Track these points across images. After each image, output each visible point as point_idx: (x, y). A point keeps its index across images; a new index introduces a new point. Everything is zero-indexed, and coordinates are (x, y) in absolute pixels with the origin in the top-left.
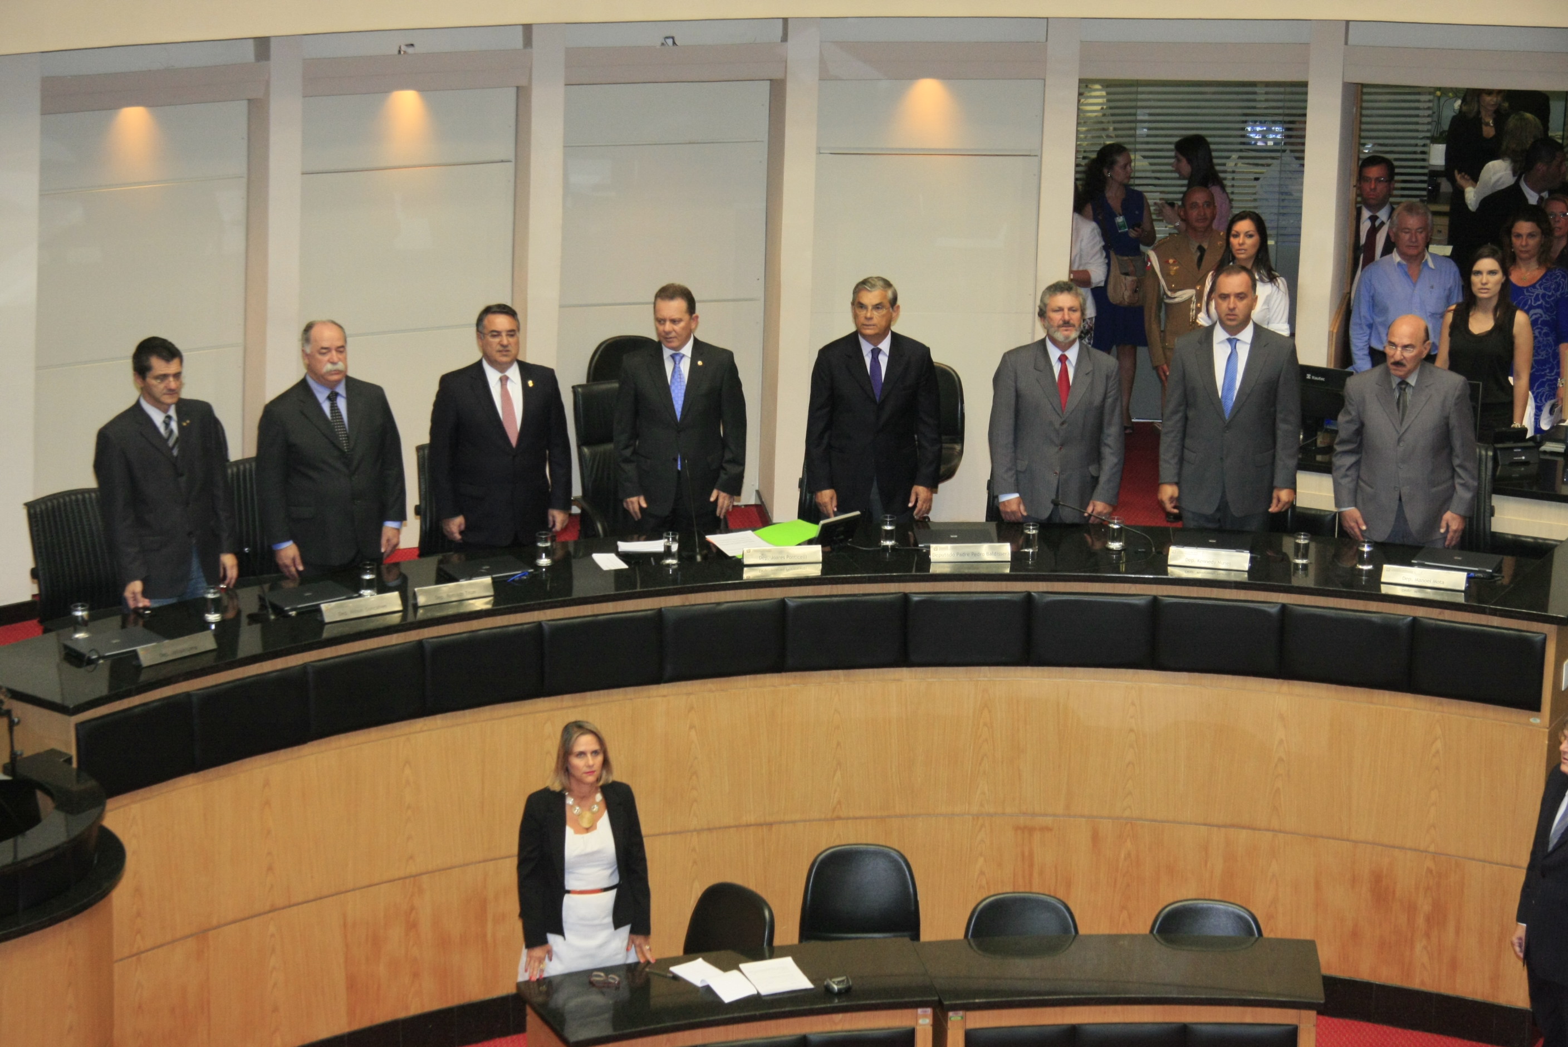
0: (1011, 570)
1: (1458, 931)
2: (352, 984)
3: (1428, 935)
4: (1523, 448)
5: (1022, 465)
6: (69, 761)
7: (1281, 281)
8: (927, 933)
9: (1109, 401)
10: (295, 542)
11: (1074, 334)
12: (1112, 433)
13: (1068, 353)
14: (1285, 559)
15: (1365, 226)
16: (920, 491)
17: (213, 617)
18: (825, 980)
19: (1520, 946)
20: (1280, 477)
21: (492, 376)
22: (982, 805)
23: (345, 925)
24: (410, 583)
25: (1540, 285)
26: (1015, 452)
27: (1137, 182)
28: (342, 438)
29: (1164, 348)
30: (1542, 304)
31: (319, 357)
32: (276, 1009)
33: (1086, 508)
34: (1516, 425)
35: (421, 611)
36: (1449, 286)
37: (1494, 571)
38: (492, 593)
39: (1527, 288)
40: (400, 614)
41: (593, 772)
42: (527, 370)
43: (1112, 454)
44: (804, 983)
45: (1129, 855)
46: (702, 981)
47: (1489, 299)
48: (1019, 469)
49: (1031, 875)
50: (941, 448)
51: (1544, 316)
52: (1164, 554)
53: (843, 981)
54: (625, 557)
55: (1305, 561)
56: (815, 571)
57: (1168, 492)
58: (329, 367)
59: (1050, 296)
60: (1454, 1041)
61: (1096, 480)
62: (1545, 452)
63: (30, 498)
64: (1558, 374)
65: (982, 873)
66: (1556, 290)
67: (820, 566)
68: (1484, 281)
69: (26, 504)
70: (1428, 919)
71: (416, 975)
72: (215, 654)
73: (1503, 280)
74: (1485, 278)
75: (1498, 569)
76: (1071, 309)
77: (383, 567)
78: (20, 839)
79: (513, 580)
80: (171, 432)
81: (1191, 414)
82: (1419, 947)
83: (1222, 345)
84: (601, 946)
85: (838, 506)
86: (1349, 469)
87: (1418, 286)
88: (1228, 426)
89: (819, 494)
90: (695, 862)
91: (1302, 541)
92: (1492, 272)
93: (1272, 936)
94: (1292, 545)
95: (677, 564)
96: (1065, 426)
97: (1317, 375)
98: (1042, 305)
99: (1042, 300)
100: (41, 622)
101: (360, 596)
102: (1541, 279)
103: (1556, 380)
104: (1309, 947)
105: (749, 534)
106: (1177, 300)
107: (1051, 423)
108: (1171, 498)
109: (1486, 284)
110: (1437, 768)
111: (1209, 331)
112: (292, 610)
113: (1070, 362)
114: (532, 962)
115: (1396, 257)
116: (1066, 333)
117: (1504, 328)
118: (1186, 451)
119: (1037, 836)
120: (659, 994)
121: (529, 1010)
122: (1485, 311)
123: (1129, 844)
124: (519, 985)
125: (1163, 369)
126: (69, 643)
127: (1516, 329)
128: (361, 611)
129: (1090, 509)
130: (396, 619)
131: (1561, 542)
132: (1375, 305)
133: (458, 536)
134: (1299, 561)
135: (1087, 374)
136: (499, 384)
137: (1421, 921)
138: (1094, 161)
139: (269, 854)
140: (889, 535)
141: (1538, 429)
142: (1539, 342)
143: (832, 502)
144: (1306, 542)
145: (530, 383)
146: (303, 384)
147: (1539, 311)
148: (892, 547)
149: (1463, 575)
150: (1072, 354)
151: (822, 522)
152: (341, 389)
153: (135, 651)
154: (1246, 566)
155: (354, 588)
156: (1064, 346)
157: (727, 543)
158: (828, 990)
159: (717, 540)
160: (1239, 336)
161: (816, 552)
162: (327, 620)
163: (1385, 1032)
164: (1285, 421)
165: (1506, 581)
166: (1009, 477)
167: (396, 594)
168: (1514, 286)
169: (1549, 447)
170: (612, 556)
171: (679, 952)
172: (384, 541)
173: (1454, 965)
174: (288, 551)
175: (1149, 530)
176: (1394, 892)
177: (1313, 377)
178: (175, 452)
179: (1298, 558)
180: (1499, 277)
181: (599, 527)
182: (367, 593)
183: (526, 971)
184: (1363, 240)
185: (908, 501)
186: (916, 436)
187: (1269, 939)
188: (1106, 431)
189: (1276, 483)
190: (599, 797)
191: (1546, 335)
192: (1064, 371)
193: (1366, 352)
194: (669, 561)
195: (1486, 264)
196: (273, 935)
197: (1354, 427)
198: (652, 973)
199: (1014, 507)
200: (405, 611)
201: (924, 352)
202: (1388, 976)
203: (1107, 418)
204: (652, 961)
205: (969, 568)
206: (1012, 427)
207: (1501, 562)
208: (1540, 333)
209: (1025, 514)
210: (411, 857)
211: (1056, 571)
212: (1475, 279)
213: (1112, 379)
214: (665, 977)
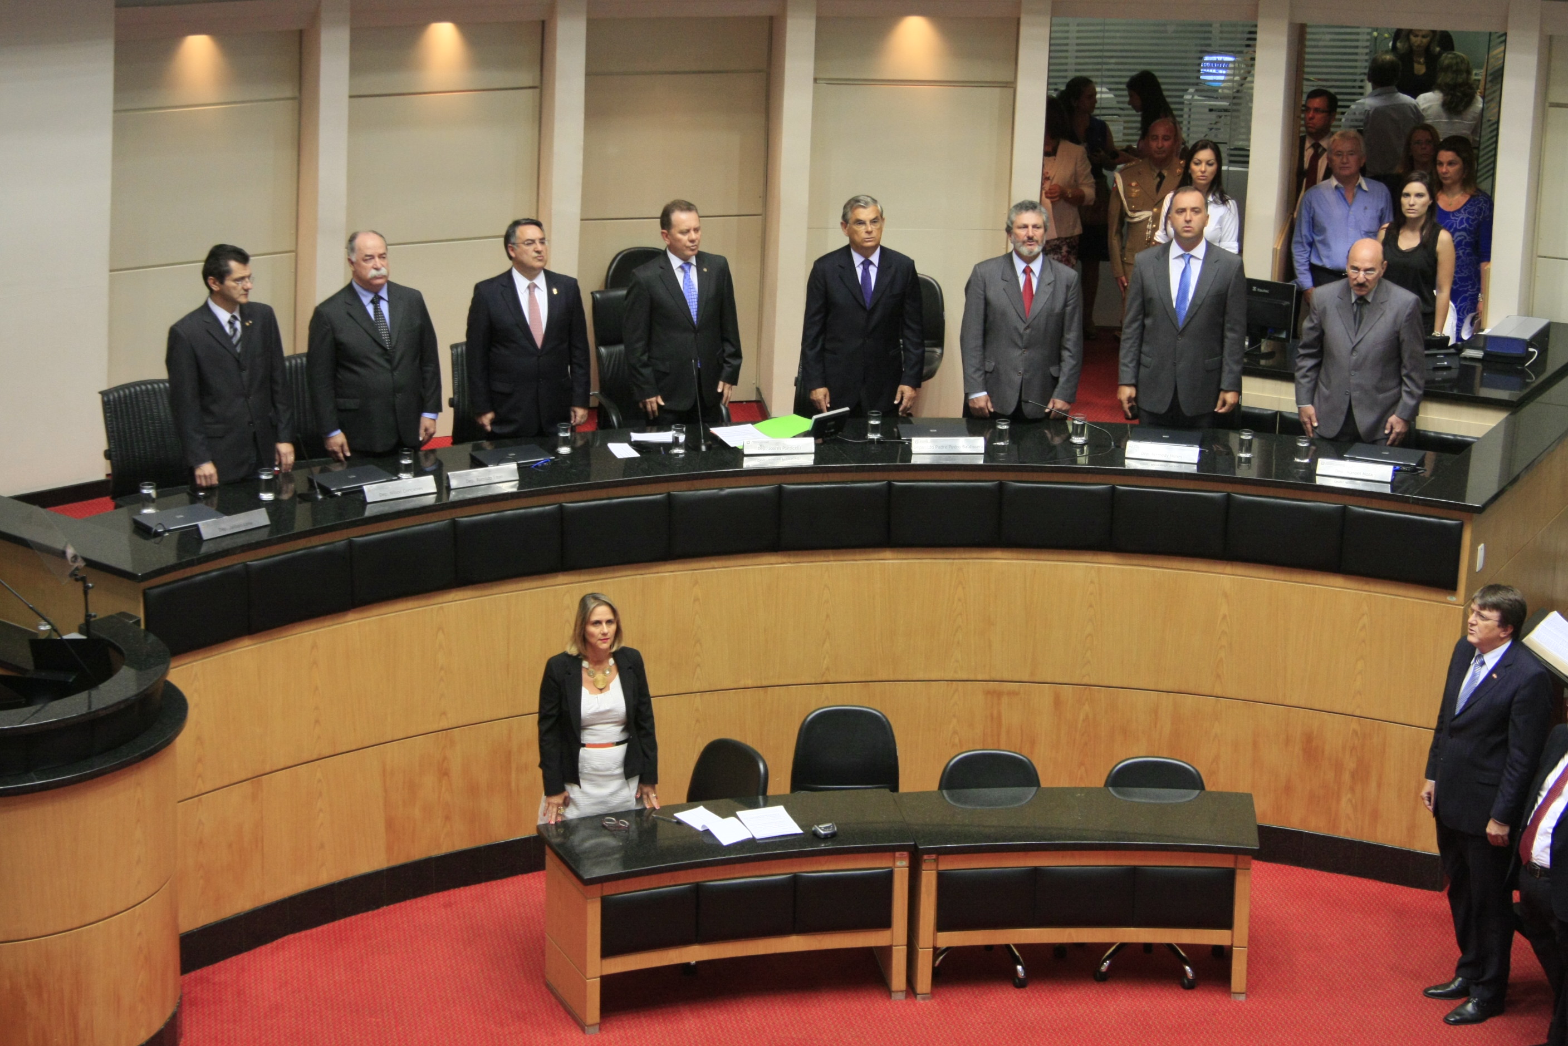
0: (984, 461)
1: (1379, 785)
2: (390, 824)
3: (1352, 790)
4: (1446, 355)
5: (990, 366)
6: (138, 622)
7: (1232, 204)
8: (905, 785)
9: (1069, 309)
10: (343, 431)
11: (1037, 249)
12: (1072, 337)
13: (1033, 266)
14: (1230, 453)
15: (1309, 153)
16: (905, 390)
17: (267, 497)
18: (813, 826)
19: (1429, 799)
20: (1226, 380)
21: (521, 282)
22: (955, 672)
23: (384, 771)
24: (444, 468)
25: (1465, 210)
26: (984, 354)
27: (1104, 112)
28: (385, 337)
29: (1123, 262)
30: (1465, 227)
31: (364, 264)
32: (322, 846)
33: (1047, 403)
34: (1437, 333)
35: (453, 493)
36: (1380, 208)
37: (1418, 465)
38: (518, 478)
39: (1453, 213)
40: (435, 495)
41: (607, 639)
42: (552, 279)
43: (1070, 356)
44: (795, 829)
45: (1087, 716)
46: (704, 826)
47: (1417, 219)
48: (987, 369)
49: (999, 735)
50: (924, 352)
51: (1468, 238)
52: (1122, 447)
53: (829, 827)
54: (637, 446)
55: (1248, 455)
56: (808, 461)
57: (1126, 392)
58: (373, 273)
59: (1017, 214)
60: (1374, 884)
61: (1056, 380)
62: (1465, 358)
63: (105, 387)
64: (1479, 290)
65: (955, 732)
66: (1479, 214)
67: (813, 457)
68: (1412, 203)
69: (101, 393)
70: (1353, 775)
71: (447, 818)
72: (267, 530)
73: (1430, 202)
74: (1412, 200)
75: (1421, 463)
76: (1035, 226)
77: (421, 453)
78: (94, 692)
79: (536, 466)
80: (235, 330)
81: (1148, 322)
82: (1344, 800)
83: (1177, 261)
84: (612, 794)
85: (830, 403)
86: (1309, 370)
87: (1353, 209)
88: (1182, 333)
89: (814, 392)
90: (698, 721)
91: (1246, 436)
92: (1419, 195)
93: (1213, 789)
94: (1238, 441)
95: (684, 453)
96: (1028, 331)
97: (1261, 288)
98: (1009, 223)
99: (1009, 218)
100: (113, 498)
101: (399, 478)
102: (1465, 205)
103: (1478, 295)
104: (1246, 800)
105: (749, 426)
106: (1136, 220)
107: (1016, 329)
108: (1130, 400)
109: (1413, 205)
110: (1364, 641)
111: (1166, 247)
112: (338, 490)
113: (1034, 273)
114: (550, 807)
115: (1334, 182)
116: (1030, 247)
117: (1428, 245)
118: (1142, 355)
119: (1005, 700)
120: (665, 837)
121: (548, 850)
122: (1413, 229)
123: (1087, 707)
124: (538, 828)
125: (1121, 281)
126: (138, 518)
127: (1439, 247)
128: (400, 492)
129: (1050, 406)
130: (431, 500)
131: (1478, 439)
132: (1315, 226)
133: (489, 428)
134: (1243, 455)
135: (1049, 284)
136: (528, 291)
137: (1346, 777)
138: (1062, 92)
139: (317, 708)
140: (875, 429)
141: (1459, 338)
142: (1462, 261)
143: (825, 399)
144: (1250, 437)
145: (555, 291)
146: (350, 288)
147: (1464, 233)
148: (878, 440)
149: (1390, 469)
150: (1036, 266)
151: (815, 417)
152: (384, 294)
153: (197, 526)
154: (1195, 458)
155: (394, 472)
156: (1029, 260)
157: (729, 435)
158: (815, 835)
159: (721, 432)
160: (1192, 253)
161: (809, 444)
162: (369, 500)
163: (1313, 875)
164: (1232, 330)
165: (1427, 474)
166: (978, 377)
167: (431, 478)
168: (1440, 209)
169: (1469, 353)
170: (626, 446)
171: (683, 799)
172: (422, 431)
173: (1375, 815)
174: (338, 438)
175: (1109, 426)
176: (1323, 752)
177: (1259, 290)
178: (239, 349)
179: (1242, 452)
180: (1426, 199)
181: (614, 419)
182: (403, 476)
183: (545, 815)
184: (1306, 165)
185: (894, 399)
186: (901, 341)
187: (1211, 793)
188: (1067, 336)
189: (1223, 386)
190: (611, 661)
191: (1469, 254)
192: (1028, 282)
193: (1307, 267)
194: (676, 451)
195: (1415, 187)
196: (319, 781)
197: (1315, 334)
198: (658, 818)
199: (982, 404)
200: (439, 493)
201: (909, 264)
202: (1316, 825)
203: (1067, 323)
204: (657, 808)
205: (946, 460)
206: (981, 332)
207: (1424, 457)
208: (1463, 253)
209: (992, 410)
210: (444, 713)
211: (1025, 463)
212: (1405, 201)
213: (1072, 289)
214: (671, 822)
